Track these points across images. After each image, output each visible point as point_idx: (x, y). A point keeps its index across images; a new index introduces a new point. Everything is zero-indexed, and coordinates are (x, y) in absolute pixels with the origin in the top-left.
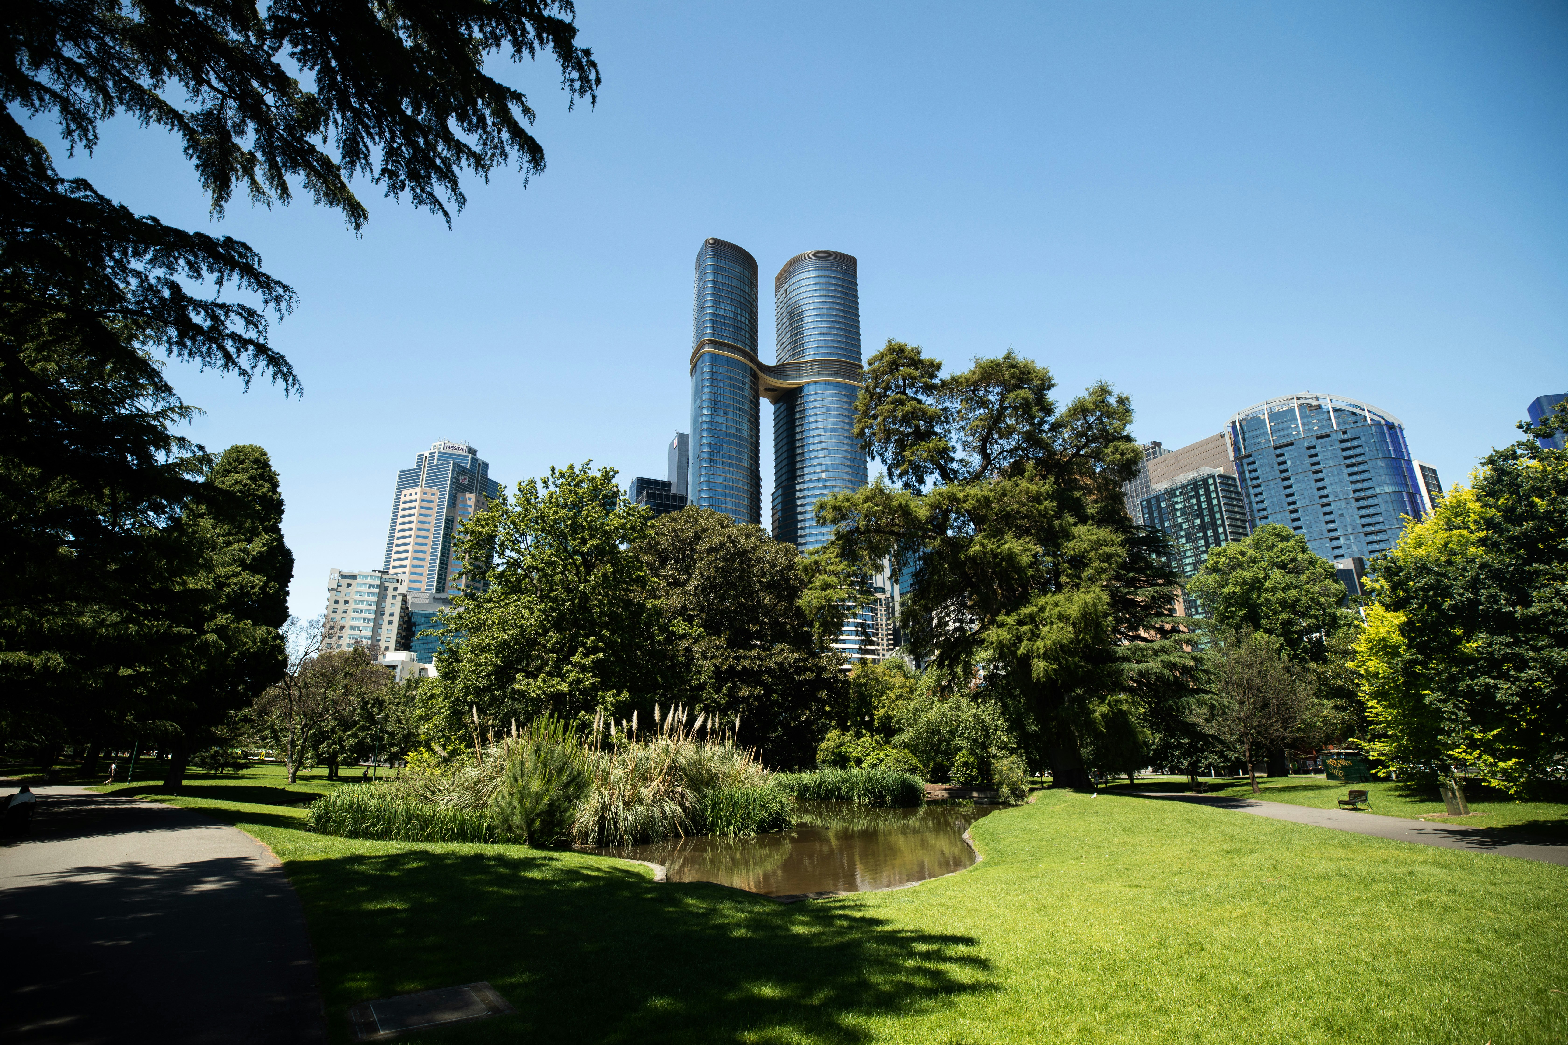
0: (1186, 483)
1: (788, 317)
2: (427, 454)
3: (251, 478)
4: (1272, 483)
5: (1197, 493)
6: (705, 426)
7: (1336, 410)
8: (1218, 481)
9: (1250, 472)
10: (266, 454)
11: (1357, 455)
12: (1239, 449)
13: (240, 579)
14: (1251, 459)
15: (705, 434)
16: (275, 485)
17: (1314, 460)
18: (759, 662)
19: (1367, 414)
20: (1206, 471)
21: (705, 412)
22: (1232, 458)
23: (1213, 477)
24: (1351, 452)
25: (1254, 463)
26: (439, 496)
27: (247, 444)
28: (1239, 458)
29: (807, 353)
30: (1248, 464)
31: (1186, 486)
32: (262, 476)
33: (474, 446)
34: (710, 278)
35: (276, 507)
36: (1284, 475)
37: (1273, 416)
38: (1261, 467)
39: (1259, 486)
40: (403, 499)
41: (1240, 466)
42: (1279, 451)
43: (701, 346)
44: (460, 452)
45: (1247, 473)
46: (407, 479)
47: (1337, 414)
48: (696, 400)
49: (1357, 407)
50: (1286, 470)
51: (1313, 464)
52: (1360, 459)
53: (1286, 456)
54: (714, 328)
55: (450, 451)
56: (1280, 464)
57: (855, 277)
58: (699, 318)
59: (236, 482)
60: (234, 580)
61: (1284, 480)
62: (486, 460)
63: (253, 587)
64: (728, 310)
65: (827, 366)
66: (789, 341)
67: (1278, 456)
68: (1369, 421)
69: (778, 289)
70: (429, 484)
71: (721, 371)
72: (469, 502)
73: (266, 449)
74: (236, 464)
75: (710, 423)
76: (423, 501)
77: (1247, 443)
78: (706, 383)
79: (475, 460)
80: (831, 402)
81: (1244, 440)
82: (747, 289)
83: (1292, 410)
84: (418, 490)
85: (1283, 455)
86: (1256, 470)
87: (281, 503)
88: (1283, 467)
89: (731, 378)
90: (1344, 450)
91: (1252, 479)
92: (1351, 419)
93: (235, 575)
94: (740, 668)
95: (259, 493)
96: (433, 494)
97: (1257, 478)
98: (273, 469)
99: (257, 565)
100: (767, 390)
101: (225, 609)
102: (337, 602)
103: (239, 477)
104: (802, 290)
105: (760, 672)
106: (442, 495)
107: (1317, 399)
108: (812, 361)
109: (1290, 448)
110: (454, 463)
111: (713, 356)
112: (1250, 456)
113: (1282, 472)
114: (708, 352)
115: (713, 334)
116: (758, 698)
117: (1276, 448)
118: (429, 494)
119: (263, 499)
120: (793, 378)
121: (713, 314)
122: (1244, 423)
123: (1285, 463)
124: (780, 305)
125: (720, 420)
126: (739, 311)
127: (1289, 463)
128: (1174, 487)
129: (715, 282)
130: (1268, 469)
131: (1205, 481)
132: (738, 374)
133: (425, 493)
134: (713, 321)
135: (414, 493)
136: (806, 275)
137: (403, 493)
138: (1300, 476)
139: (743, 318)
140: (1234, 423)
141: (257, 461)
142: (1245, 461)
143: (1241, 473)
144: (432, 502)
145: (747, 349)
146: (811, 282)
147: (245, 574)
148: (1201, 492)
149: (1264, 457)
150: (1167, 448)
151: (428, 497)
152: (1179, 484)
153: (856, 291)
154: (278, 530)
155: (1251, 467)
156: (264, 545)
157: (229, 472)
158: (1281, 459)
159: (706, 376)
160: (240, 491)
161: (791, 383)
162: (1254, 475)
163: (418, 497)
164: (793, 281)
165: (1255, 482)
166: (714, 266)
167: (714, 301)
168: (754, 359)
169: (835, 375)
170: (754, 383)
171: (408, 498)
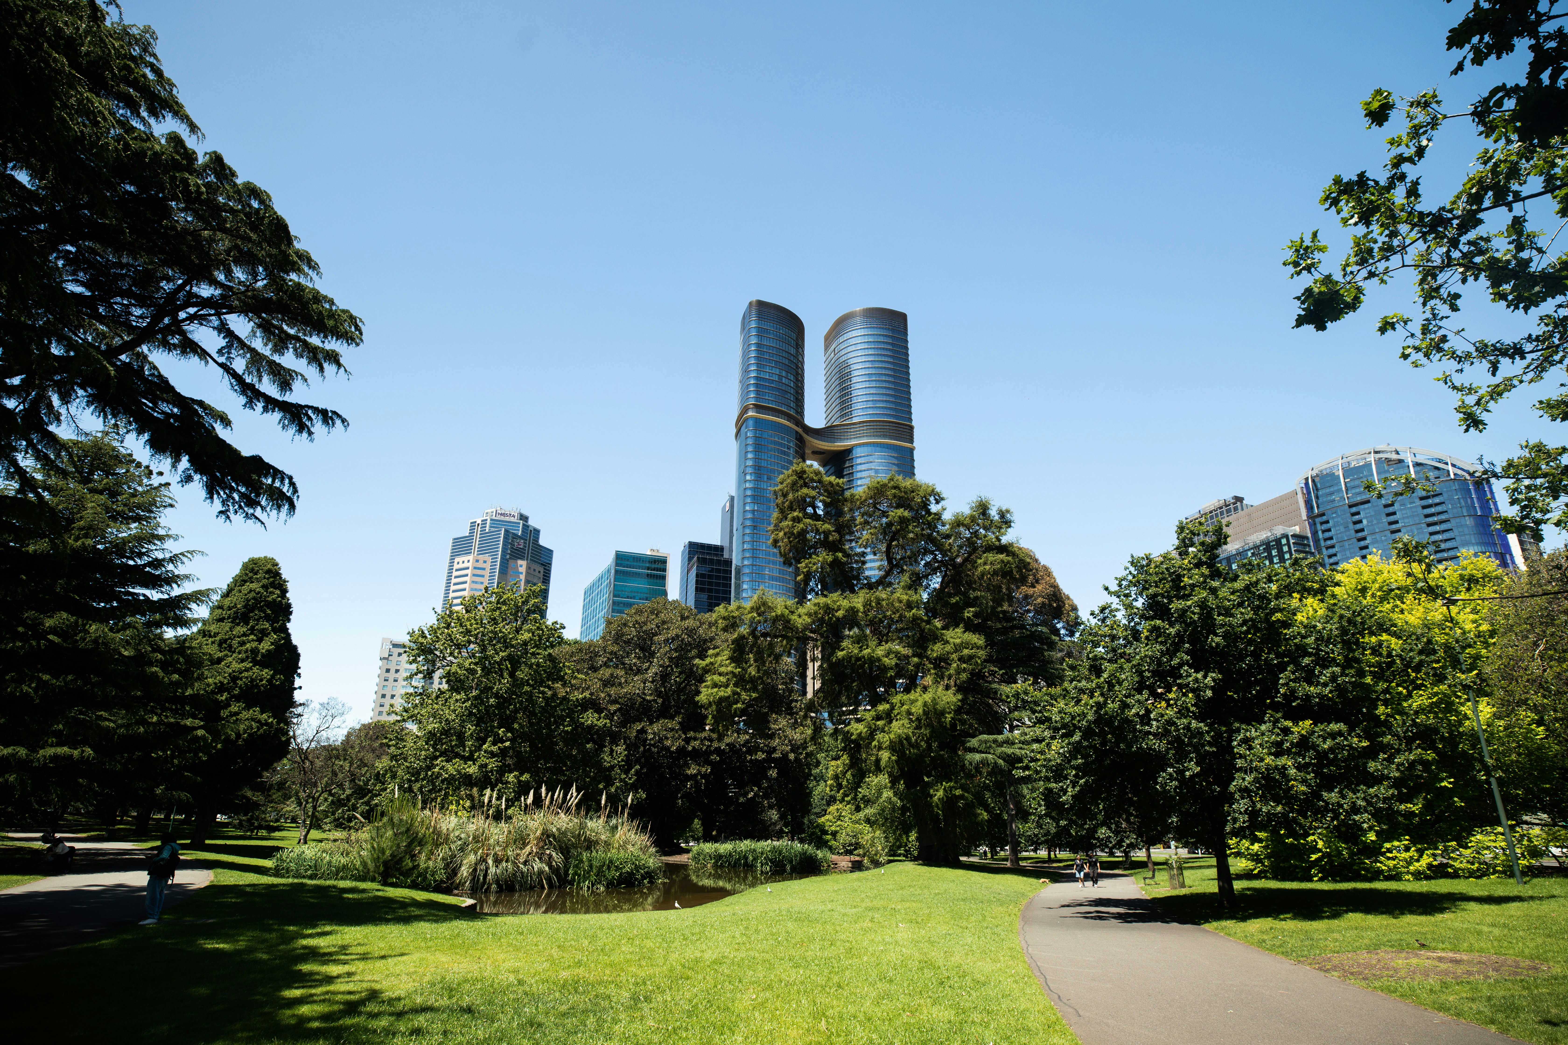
0: (1258, 543)
1: (837, 376)
2: (479, 521)
3: (263, 586)
4: (1346, 544)
5: (1270, 554)
6: (749, 493)
7: (1417, 465)
8: (1292, 541)
9: (1323, 532)
10: (277, 565)
11: (1439, 513)
12: (1312, 508)
13: (250, 673)
14: (1324, 518)
15: (749, 500)
16: (284, 591)
17: (1392, 518)
18: (707, 743)
19: (1450, 468)
20: (1279, 531)
21: (748, 477)
22: (1304, 517)
23: (1286, 537)
24: (1432, 510)
25: (1327, 522)
26: (491, 563)
27: (262, 556)
28: (1312, 518)
29: (855, 414)
30: (1322, 523)
31: (1258, 547)
32: (272, 584)
33: (525, 513)
34: (754, 340)
35: (284, 611)
36: (1360, 535)
37: (1348, 472)
38: (1335, 526)
39: (1333, 547)
40: (456, 566)
41: (1313, 525)
42: (1354, 510)
43: (745, 410)
44: (512, 519)
45: (1320, 533)
46: (461, 546)
47: (1418, 468)
48: (740, 466)
49: (1440, 461)
50: (1362, 530)
51: (1390, 523)
52: (1443, 517)
53: (1362, 515)
54: (757, 392)
55: (502, 518)
56: (1355, 523)
57: (905, 333)
58: (744, 381)
59: (251, 591)
60: (246, 674)
61: (1360, 540)
62: (537, 527)
63: (261, 680)
64: (772, 373)
65: (876, 427)
66: (838, 401)
67: (1353, 514)
68: (1452, 476)
69: (827, 348)
70: (481, 552)
71: (765, 435)
72: (521, 569)
73: (278, 560)
74: (250, 575)
75: (754, 489)
76: (475, 568)
77: (1320, 501)
78: (750, 449)
79: (526, 527)
80: (880, 464)
81: (1317, 497)
82: (793, 351)
83: (1368, 465)
84: (471, 557)
85: (1358, 513)
86: (1329, 530)
87: (289, 606)
88: (1358, 526)
89: (775, 443)
90: (1424, 507)
91: (1325, 540)
92: (1432, 475)
93: (247, 670)
94: (690, 748)
95: (270, 599)
96: (485, 562)
97: (1331, 538)
98: (283, 577)
99: (265, 661)
100: (814, 453)
101: (238, 698)
102: (388, 671)
103: (253, 586)
104: (850, 349)
105: (708, 752)
106: (494, 562)
107: (1398, 453)
108: (860, 423)
109: (1366, 506)
110: (506, 531)
111: (757, 421)
112: (1323, 515)
113: (1357, 531)
114: (751, 417)
115: (756, 398)
116: (704, 776)
117: (1350, 506)
118: (481, 561)
119: (273, 605)
120: (841, 440)
121: (756, 378)
122: (1317, 480)
123: (1360, 522)
124: (829, 364)
125: (764, 485)
126: (784, 374)
127: (1365, 522)
128: (1246, 547)
129: (758, 345)
130: (1342, 529)
131: (1278, 541)
132: (783, 438)
133: (477, 561)
134: (756, 385)
135: (466, 561)
136: (854, 334)
137: (456, 560)
138: (1377, 536)
139: (789, 381)
140: (1307, 479)
141: (269, 571)
142: (1318, 520)
143: (1315, 533)
144: (484, 569)
145: (792, 412)
146: (859, 340)
147: (255, 669)
148: (1274, 553)
149: (1338, 516)
150: (1250, 503)
151: (480, 564)
152: (1251, 545)
153: (907, 348)
154: (285, 630)
155: (1325, 527)
156: (272, 644)
157: (245, 581)
158: (1357, 518)
159: (750, 441)
160: (254, 598)
161: (840, 445)
162: (1327, 535)
163: (470, 565)
164: (841, 339)
165: (1329, 543)
166: (759, 329)
167: (758, 364)
168: (800, 422)
169: (885, 436)
170: (799, 447)
171: (461, 566)
